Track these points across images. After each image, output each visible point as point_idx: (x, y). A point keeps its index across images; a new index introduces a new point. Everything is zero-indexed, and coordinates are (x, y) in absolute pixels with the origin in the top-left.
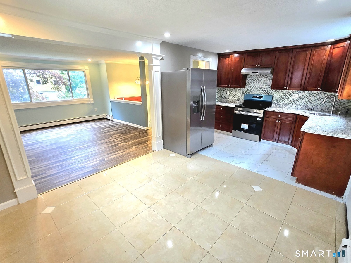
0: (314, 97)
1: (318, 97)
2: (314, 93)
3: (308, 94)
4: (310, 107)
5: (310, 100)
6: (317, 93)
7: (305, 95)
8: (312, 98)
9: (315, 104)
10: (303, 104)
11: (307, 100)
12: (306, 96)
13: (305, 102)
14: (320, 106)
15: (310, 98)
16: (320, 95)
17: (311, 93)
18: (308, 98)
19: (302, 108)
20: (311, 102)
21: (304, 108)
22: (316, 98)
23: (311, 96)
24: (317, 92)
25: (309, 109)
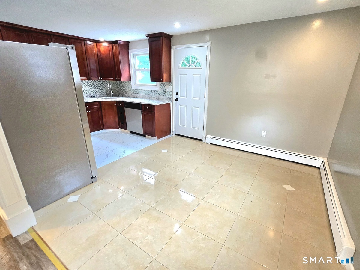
0: (91, 86)
1: (94, 86)
2: (90, 83)
3: (86, 84)
4: (92, 94)
5: (89, 89)
6: (92, 83)
7: (84, 85)
8: (90, 87)
9: (93, 92)
10: (86, 93)
11: (87, 89)
12: (86, 86)
13: (86, 91)
14: (97, 93)
15: (89, 87)
16: (94, 84)
17: (88, 83)
18: (87, 87)
19: (87, 97)
20: (90, 90)
21: (88, 96)
22: (93, 87)
23: (89, 85)
24: (92, 81)
25: (92, 97)
